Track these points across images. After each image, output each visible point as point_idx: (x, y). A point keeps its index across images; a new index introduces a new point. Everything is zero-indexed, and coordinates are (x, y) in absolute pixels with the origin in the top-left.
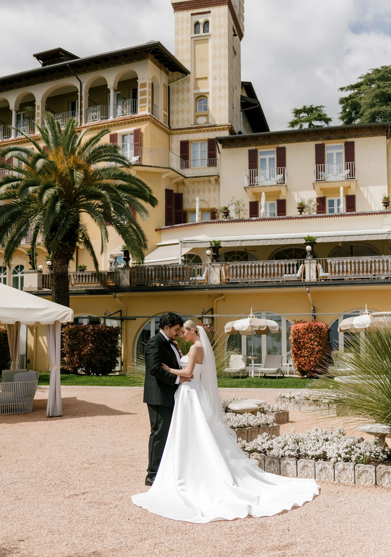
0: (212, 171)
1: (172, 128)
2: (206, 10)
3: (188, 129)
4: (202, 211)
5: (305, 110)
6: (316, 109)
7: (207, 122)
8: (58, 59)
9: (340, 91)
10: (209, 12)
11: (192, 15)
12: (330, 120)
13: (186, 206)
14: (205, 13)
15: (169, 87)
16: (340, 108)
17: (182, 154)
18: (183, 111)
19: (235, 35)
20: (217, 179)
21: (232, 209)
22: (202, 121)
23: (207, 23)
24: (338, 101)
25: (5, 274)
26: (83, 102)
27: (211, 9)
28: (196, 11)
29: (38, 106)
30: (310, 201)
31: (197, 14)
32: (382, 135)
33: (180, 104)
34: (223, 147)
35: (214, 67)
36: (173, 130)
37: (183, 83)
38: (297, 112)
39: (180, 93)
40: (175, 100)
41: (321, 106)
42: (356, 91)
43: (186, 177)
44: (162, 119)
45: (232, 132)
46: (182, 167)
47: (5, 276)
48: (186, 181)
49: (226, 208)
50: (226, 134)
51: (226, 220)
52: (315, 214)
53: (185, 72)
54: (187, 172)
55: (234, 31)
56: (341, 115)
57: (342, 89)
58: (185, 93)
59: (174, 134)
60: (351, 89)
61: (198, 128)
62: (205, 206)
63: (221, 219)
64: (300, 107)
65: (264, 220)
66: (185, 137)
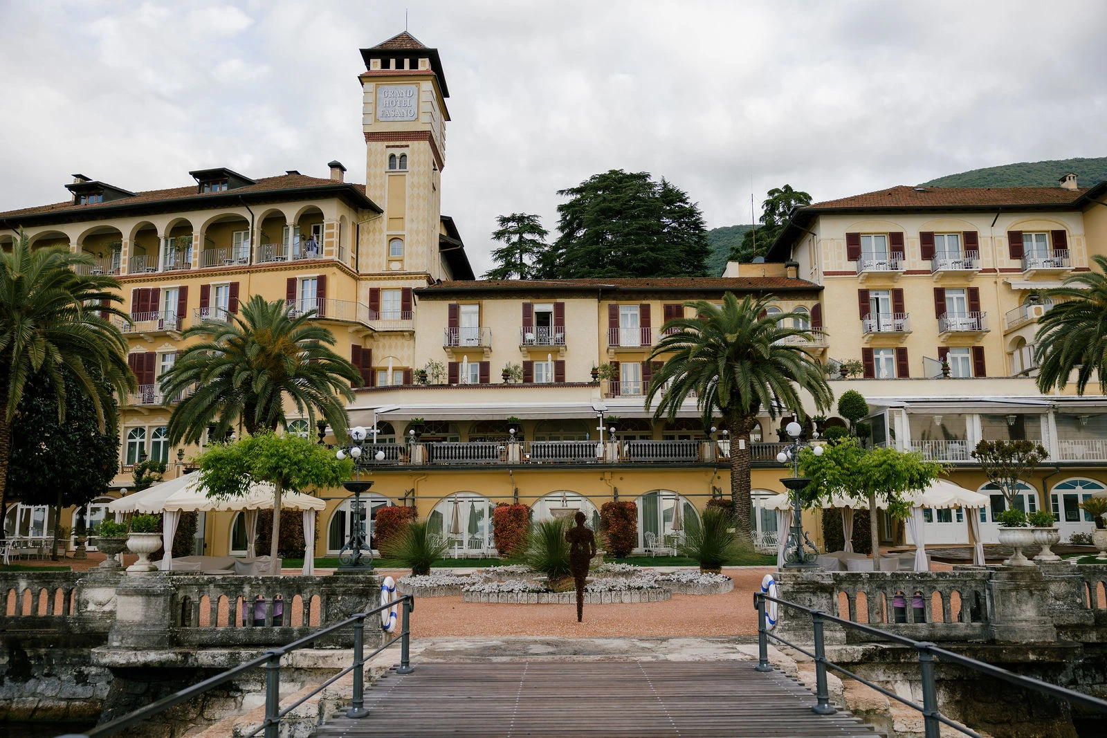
0: (405, 325)
1: (360, 272)
2: (404, 143)
3: (379, 276)
4: (395, 369)
5: (513, 219)
6: (528, 218)
7: (402, 269)
8: (220, 179)
9: (559, 195)
10: (407, 146)
11: (387, 147)
12: (546, 232)
13: (375, 364)
14: (402, 146)
15: (358, 226)
16: (558, 216)
17: (372, 303)
18: (373, 254)
19: (435, 170)
20: (412, 334)
21: (429, 371)
22: (395, 267)
23: (404, 156)
24: (556, 207)
25: (143, 437)
26: (255, 237)
27: (409, 143)
28: (392, 143)
29: (196, 237)
30: (516, 368)
31: (393, 146)
32: (593, 297)
33: (371, 246)
34: (420, 299)
35: (412, 208)
36: (362, 275)
37: (374, 223)
38: (504, 220)
39: (371, 233)
40: (365, 241)
41: (535, 216)
42: (579, 196)
43: (376, 331)
44: (349, 263)
45: (430, 280)
46: (371, 318)
47: (142, 440)
48: (375, 334)
49: (423, 372)
50: (423, 284)
51: (423, 385)
52: (521, 381)
53: (377, 211)
54: (378, 325)
55: (434, 165)
56: (559, 224)
57: (562, 192)
58: (377, 233)
59: (362, 280)
60: (572, 193)
61: (392, 276)
62: (398, 365)
63: (415, 383)
64: (508, 215)
65: (466, 386)
66: (376, 284)
